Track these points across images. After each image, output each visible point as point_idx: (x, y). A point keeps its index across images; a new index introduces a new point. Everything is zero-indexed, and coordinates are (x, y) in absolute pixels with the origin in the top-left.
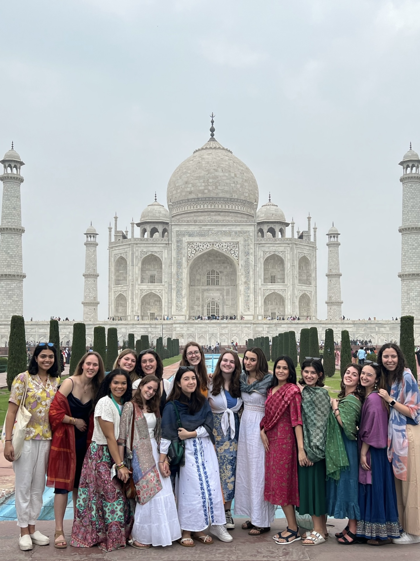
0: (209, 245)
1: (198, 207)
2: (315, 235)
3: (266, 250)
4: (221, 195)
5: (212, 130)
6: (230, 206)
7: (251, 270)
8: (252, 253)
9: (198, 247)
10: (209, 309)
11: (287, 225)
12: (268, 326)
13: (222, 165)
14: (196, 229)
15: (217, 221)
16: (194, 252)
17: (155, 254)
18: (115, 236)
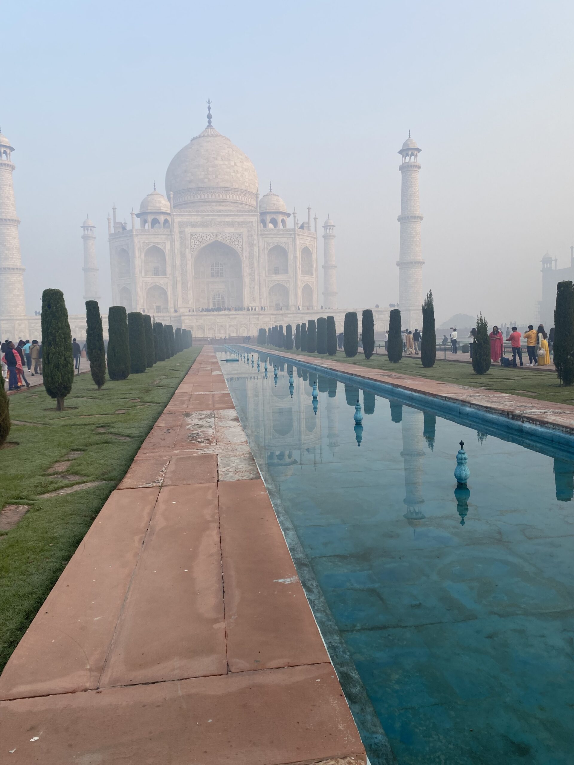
0: (212, 236)
1: (199, 197)
2: (315, 226)
3: (269, 241)
4: (222, 185)
5: (209, 117)
6: (231, 196)
7: (255, 261)
8: (255, 244)
9: (201, 238)
10: (215, 301)
11: (288, 215)
12: (275, 316)
13: (221, 154)
14: (198, 219)
15: (219, 211)
16: (198, 243)
17: (158, 246)
18: (114, 227)
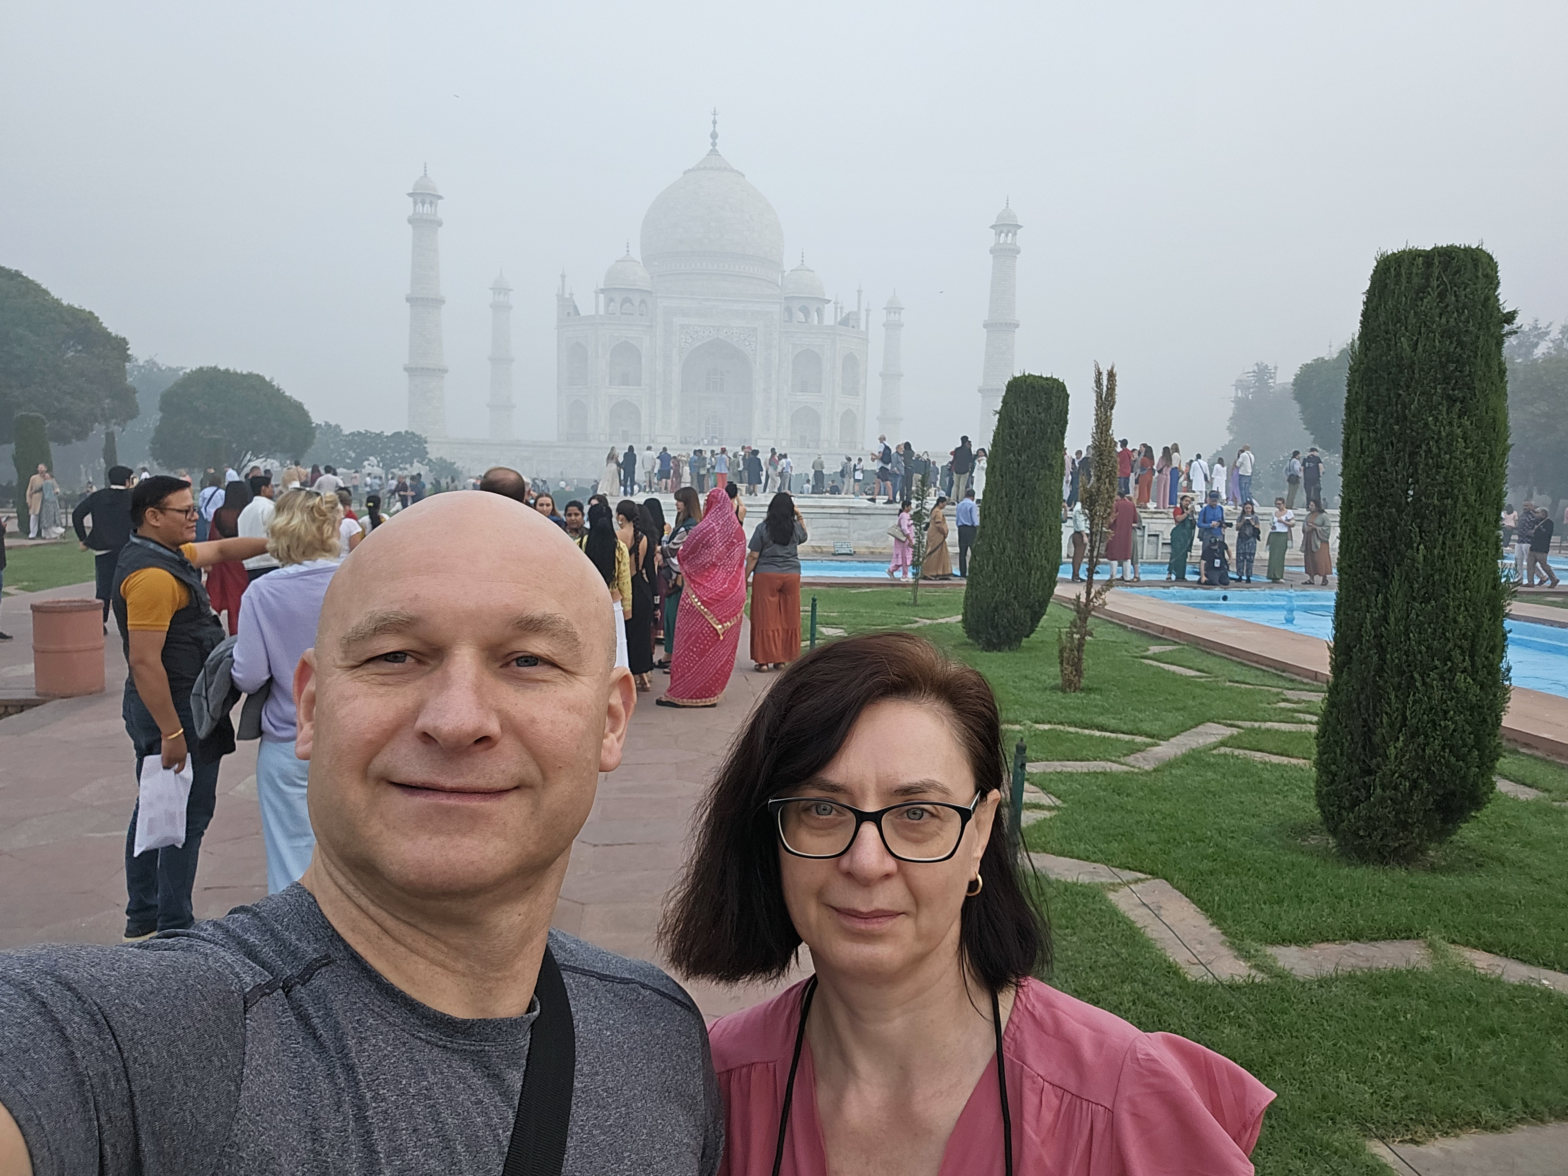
0: (712, 332)
1: (693, 266)
2: (867, 321)
3: (796, 343)
4: (728, 249)
5: (714, 136)
6: (742, 266)
8: (775, 346)
9: (696, 333)
10: (709, 428)
11: (827, 302)
13: (730, 200)
14: (693, 305)
15: (725, 295)
16: (690, 341)
17: (631, 342)
